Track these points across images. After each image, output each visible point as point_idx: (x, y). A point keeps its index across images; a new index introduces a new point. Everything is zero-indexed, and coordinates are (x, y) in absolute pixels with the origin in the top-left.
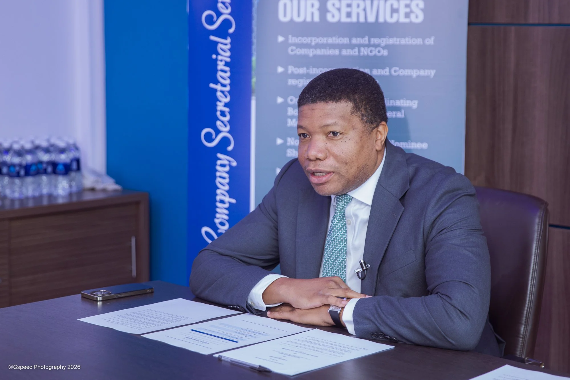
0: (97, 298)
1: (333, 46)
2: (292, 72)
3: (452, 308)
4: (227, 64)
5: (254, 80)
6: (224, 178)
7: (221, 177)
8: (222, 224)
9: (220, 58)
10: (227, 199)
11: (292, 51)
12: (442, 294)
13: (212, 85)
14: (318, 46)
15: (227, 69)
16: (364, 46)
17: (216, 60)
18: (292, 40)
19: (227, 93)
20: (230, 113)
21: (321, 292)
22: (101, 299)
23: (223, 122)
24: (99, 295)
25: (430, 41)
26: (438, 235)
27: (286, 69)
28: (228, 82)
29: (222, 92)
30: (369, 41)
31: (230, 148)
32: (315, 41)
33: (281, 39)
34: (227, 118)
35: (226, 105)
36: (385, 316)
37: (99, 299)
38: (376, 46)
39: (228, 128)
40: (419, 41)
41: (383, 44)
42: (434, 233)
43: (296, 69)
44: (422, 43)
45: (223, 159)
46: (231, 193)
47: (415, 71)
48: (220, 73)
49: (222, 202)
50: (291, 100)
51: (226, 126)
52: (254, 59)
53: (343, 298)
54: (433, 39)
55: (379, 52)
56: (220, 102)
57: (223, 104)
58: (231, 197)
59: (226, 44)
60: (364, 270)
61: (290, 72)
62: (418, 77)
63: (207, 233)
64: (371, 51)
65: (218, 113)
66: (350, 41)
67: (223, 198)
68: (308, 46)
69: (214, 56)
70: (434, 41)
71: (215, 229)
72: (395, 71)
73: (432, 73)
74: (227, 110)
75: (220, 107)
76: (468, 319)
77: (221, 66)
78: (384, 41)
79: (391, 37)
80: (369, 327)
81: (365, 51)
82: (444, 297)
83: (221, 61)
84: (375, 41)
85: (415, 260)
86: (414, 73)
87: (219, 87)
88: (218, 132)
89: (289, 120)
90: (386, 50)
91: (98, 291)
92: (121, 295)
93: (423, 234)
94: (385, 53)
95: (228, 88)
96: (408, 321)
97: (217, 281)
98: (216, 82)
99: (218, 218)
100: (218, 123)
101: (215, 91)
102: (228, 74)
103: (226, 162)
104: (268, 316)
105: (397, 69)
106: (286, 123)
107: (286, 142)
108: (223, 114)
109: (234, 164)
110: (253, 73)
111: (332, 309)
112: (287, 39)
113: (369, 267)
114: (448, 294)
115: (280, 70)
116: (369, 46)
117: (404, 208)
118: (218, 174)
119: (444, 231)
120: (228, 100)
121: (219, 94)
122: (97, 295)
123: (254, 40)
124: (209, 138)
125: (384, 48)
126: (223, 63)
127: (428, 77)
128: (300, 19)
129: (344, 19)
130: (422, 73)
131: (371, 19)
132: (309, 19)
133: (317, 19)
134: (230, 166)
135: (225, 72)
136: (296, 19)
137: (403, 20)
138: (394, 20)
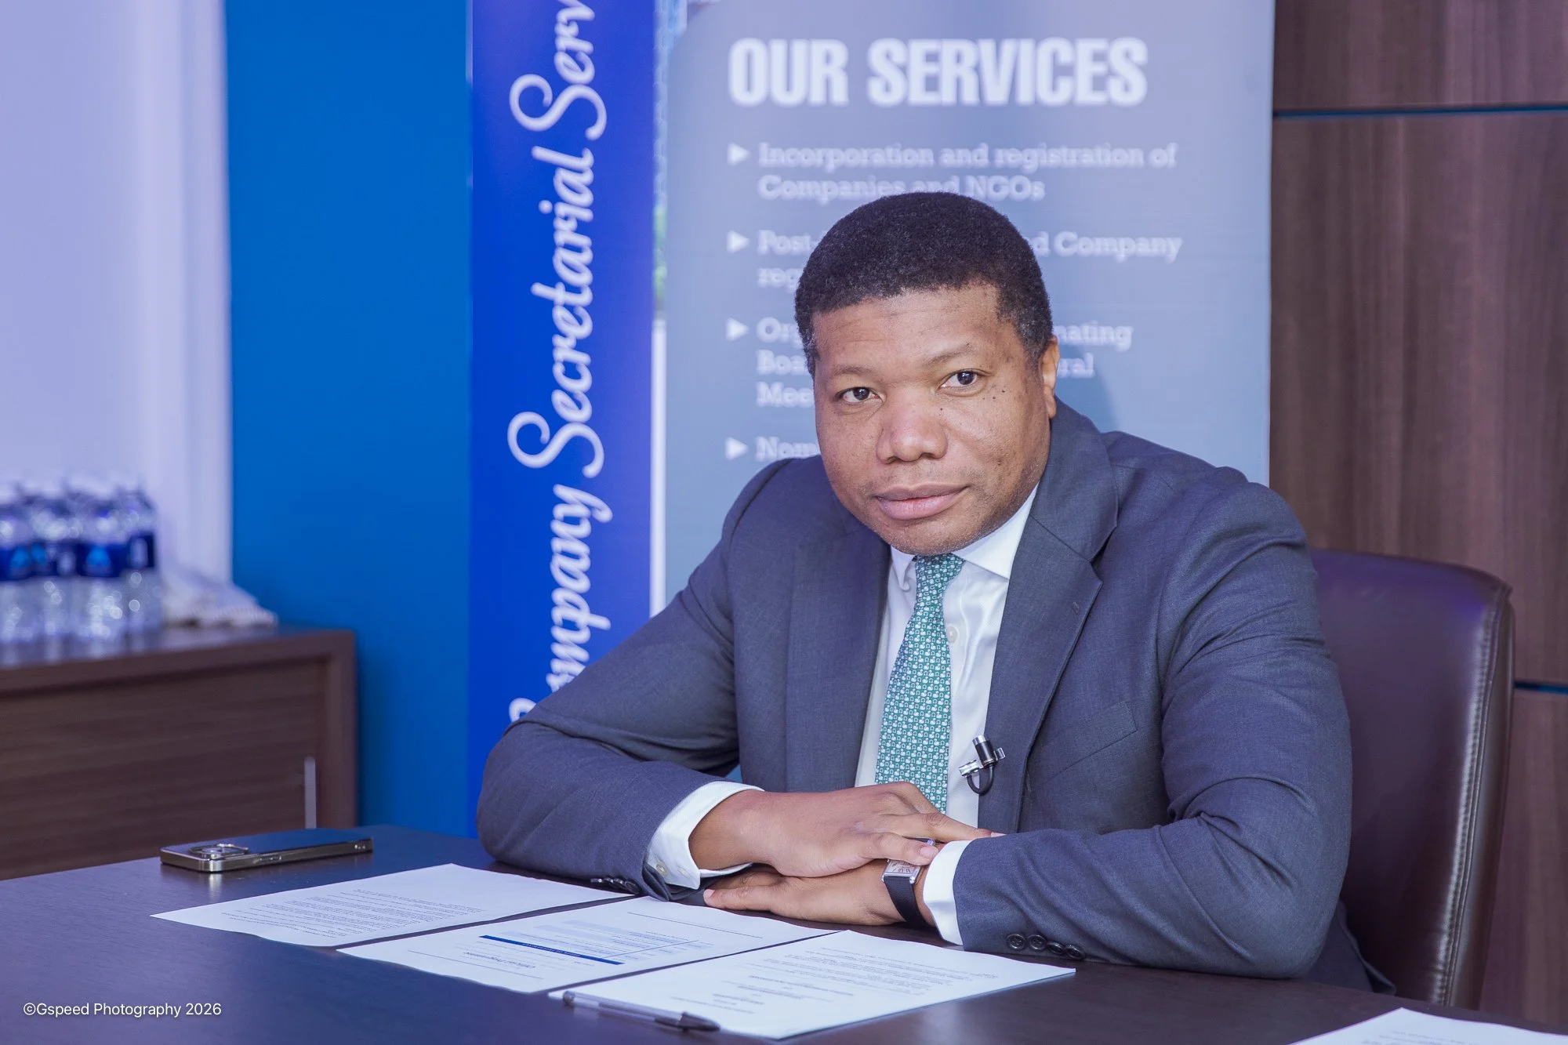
0: (207, 865)
1: (887, 174)
2: (771, 249)
3: (1239, 853)
4: (582, 228)
5: (660, 273)
6: (575, 557)
7: (565, 554)
9: (562, 209)
10: (585, 617)
11: (770, 187)
12: (1213, 816)
13: (539, 289)
14: (845, 174)
15: (583, 241)
16: (976, 172)
17: (552, 215)
18: (770, 156)
19: (582, 312)
20: (590, 367)
21: (861, 827)
22: (218, 869)
23: (571, 394)
24: (213, 856)
25: (1165, 157)
26: (1199, 655)
27: (754, 242)
28: (585, 278)
29: (570, 308)
30: (991, 157)
31: (592, 470)
32: (835, 158)
33: (737, 154)
34: (583, 384)
35: (580, 345)
36: (1048, 882)
37: (214, 866)
38: (1009, 172)
39: (586, 412)
40: (1132, 157)
41: (1031, 166)
42: (1187, 650)
43: (783, 238)
44: (1141, 161)
45: (572, 500)
46: (594, 600)
47: (1123, 241)
48: (562, 255)
49: (570, 625)
50: (769, 330)
51: (579, 405)
52: (660, 211)
53: (925, 840)
54: (1172, 149)
55: (1019, 188)
56: (564, 336)
57: (571, 342)
58: (594, 610)
59: (579, 171)
60: (987, 767)
61: (763, 248)
62: (1133, 258)
64: (996, 188)
65: (558, 370)
66: (937, 157)
67: (571, 614)
68: (815, 174)
69: (545, 206)
70: (1176, 157)
72: (1066, 244)
73: (1171, 247)
74: (582, 359)
75: (564, 350)
76: (1289, 884)
77: (565, 232)
78: (1033, 159)
79: (1053, 144)
80: (1003, 916)
81: (979, 187)
82: (1219, 824)
83: (566, 218)
84: (1007, 157)
85: (1133, 729)
86: (1120, 248)
87: (559, 295)
88: (557, 423)
89: (763, 388)
90: (1040, 184)
91: (210, 847)
92: (278, 856)
93: (1157, 655)
94: (1037, 191)
95: (586, 297)
96: (1113, 895)
97: (556, 806)
98: (552, 279)
99: (558, 674)
100: (558, 397)
101: (549, 304)
102: (587, 256)
103: (580, 511)
104: (707, 901)
105: (1072, 236)
106: (755, 394)
107: (753, 448)
108: (572, 371)
109: (605, 515)
110: (658, 252)
111: (892, 870)
112: (755, 154)
113: (1003, 756)
114: (1229, 815)
115: (736, 242)
116: (990, 171)
117: (1100, 583)
118: (557, 545)
119: (1218, 643)
120: (585, 330)
121: (560, 314)
122: (209, 856)
123: (661, 158)
124: (531, 440)
125: (1033, 177)
126: (572, 224)
127: (1160, 259)
128: (793, 98)
129: (919, 96)
130: (1145, 247)
131: (997, 95)
132: (817, 97)
133: (840, 96)
134: (592, 520)
135: (577, 249)
136: (782, 97)
137: (1086, 96)
138: (1060, 97)
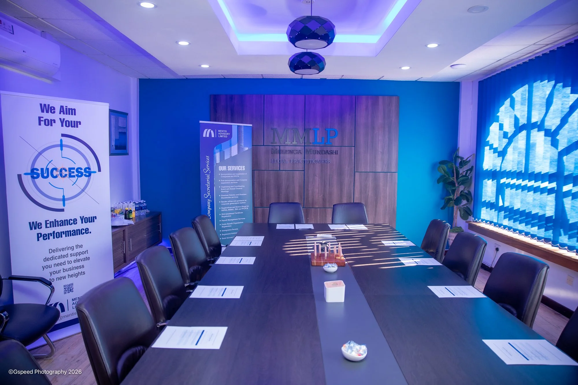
1: (229, 175)
5: (214, 183)
7: (209, 204)
8: (209, 214)
10: (210, 209)
14: (227, 175)
18: (222, 174)
25: (246, 174)
27: (221, 181)
31: (210, 198)
32: (226, 174)
33: (219, 174)
40: (244, 174)
46: (211, 208)
49: (209, 210)
50: (222, 187)
51: (209, 193)
52: (214, 178)
55: (237, 176)
59: (209, 176)
65: (207, 191)
66: (232, 174)
68: (225, 175)
69: (206, 178)
72: (241, 180)
73: (247, 180)
75: (208, 189)
77: (208, 180)
78: (238, 174)
81: (235, 176)
84: (237, 174)
87: (208, 185)
88: (208, 195)
89: (221, 191)
94: (239, 176)
98: (207, 184)
100: (207, 193)
107: (221, 196)
108: (209, 191)
110: (214, 181)
115: (219, 181)
116: (235, 175)
120: (209, 187)
123: (214, 175)
124: (206, 196)
128: (223, 170)
129: (231, 170)
130: (245, 180)
131: (236, 170)
132: (224, 170)
133: (226, 170)
134: (210, 201)
135: (209, 182)
136: (222, 170)
137: (241, 170)
138: (240, 170)
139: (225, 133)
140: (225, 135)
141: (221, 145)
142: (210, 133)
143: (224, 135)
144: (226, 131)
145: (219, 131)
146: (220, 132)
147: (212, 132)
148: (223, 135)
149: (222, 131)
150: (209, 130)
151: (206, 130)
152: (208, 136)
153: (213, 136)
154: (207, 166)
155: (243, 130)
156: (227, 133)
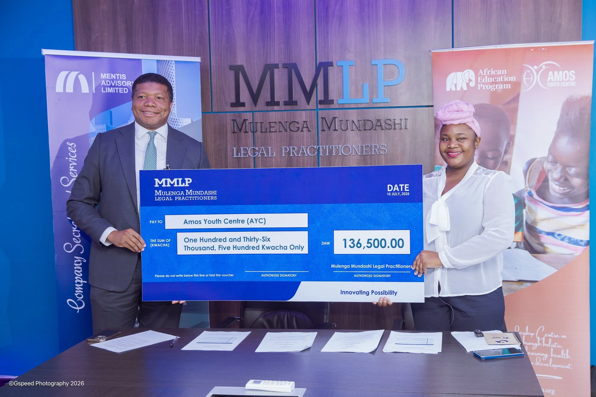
6: (79, 270)
7: (77, 269)
8: (79, 296)
10: (82, 281)
23: (76, 238)
31: (82, 253)
34: (79, 236)
39: (80, 241)
45: (78, 259)
46: (84, 278)
49: (79, 283)
51: (78, 240)
58: (84, 280)
63: (70, 302)
65: (74, 234)
67: (79, 281)
71: (75, 299)
75: (75, 230)
88: (74, 244)
99: (77, 293)
100: (74, 239)
103: (80, 261)
108: (76, 234)
109: (85, 261)
118: (75, 268)
124: (68, 248)
134: (82, 262)
139: (122, 80)
140: (122, 86)
141: (111, 113)
142: (77, 81)
143: (118, 87)
144: (124, 76)
145: (103, 76)
146: (105, 80)
147: (82, 79)
148: (115, 86)
149: (113, 76)
150: (74, 74)
151: (63, 74)
152: (70, 89)
153: (85, 88)
154: (72, 169)
155: (174, 72)
156: (126, 80)
